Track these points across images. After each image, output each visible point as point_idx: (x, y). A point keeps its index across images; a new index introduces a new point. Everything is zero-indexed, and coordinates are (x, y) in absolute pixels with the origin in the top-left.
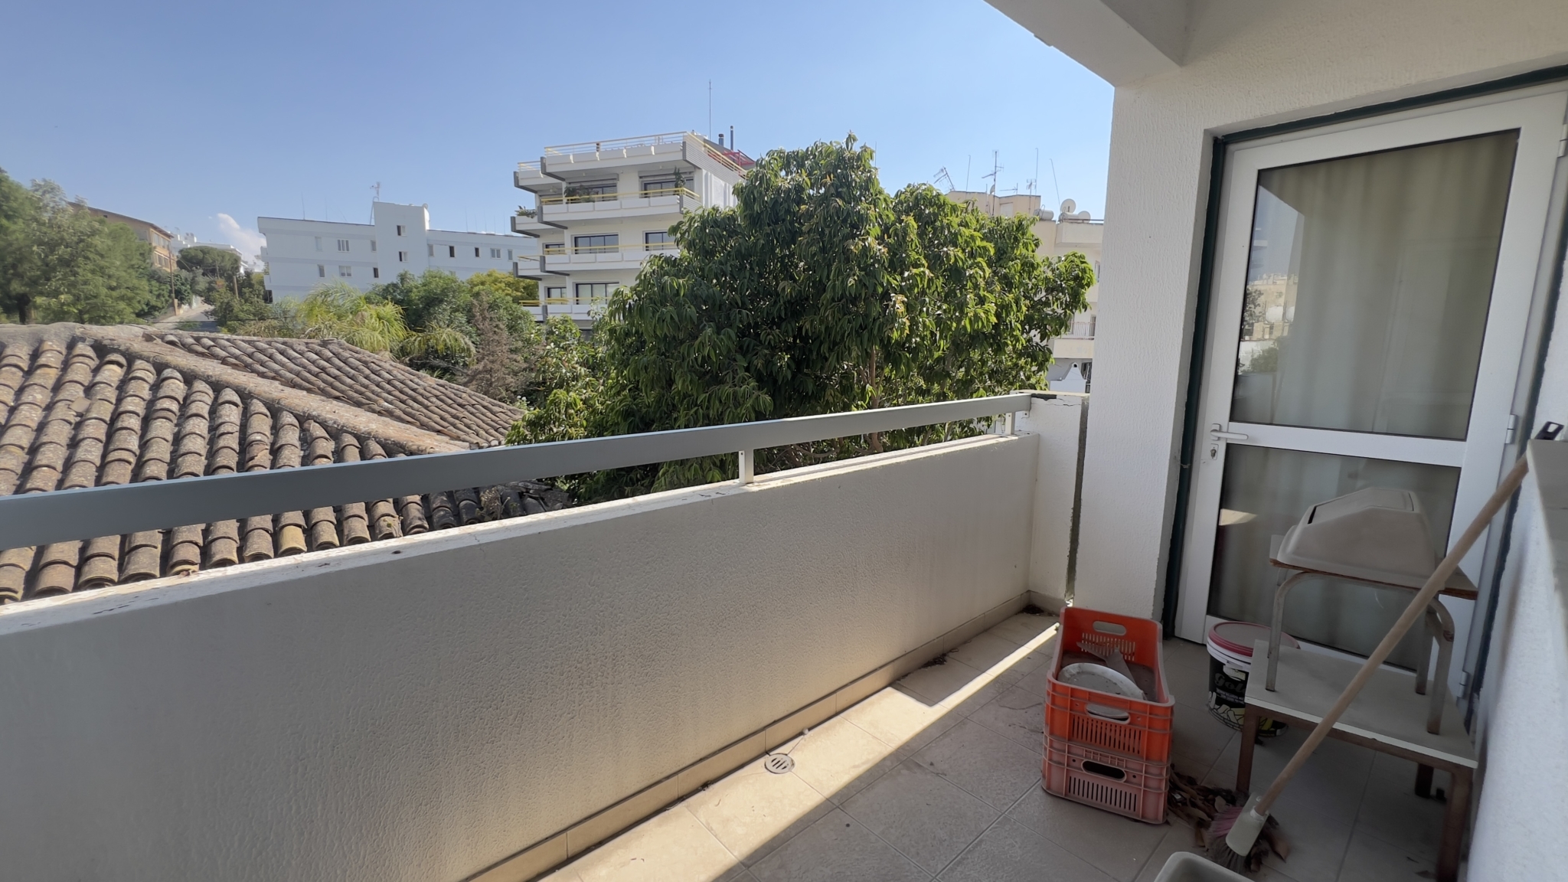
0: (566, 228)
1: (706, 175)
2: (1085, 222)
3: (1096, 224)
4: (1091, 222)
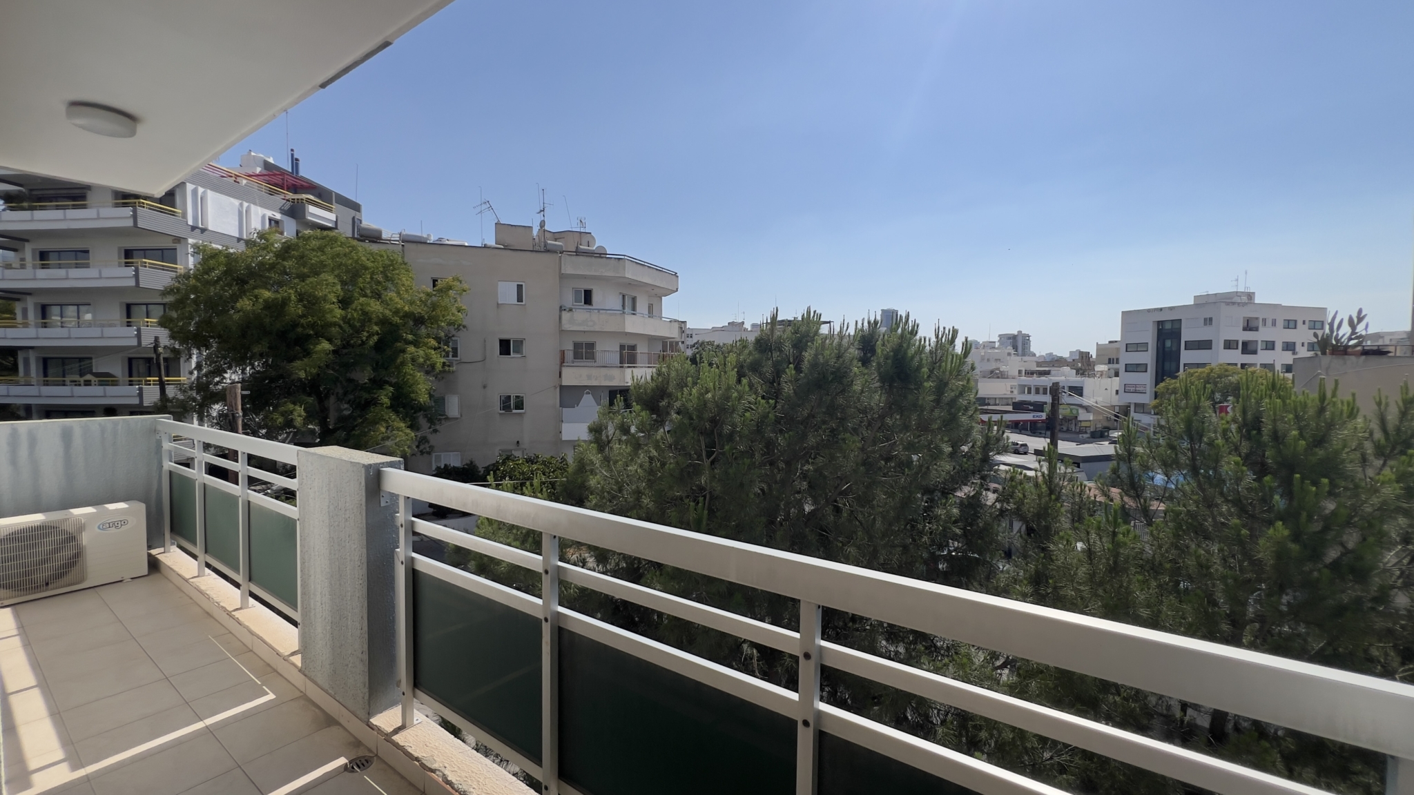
0: (27, 241)
1: (195, 192)
2: (602, 256)
3: (615, 258)
4: (608, 256)
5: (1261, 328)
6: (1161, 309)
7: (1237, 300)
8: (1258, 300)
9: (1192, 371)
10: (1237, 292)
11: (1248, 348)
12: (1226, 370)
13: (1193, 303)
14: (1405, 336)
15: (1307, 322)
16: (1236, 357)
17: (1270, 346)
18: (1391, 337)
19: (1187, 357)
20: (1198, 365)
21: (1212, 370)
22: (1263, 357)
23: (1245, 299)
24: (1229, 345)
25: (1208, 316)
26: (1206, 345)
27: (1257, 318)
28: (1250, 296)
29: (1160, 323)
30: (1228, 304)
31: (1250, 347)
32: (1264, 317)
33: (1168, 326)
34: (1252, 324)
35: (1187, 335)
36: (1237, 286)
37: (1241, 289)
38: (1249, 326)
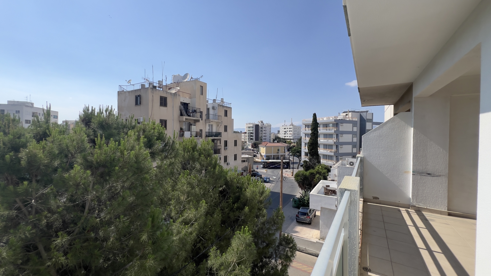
7: (27, 105)
8: (35, 106)
10: (27, 102)
13: (7, 104)
14: (74, 122)
15: (53, 116)
18: (71, 122)
23: (30, 105)
24: (27, 122)
25: (18, 110)
27: (37, 113)
28: (32, 104)
30: (25, 106)
32: (39, 113)
36: (27, 99)
37: (29, 101)
38: (34, 115)
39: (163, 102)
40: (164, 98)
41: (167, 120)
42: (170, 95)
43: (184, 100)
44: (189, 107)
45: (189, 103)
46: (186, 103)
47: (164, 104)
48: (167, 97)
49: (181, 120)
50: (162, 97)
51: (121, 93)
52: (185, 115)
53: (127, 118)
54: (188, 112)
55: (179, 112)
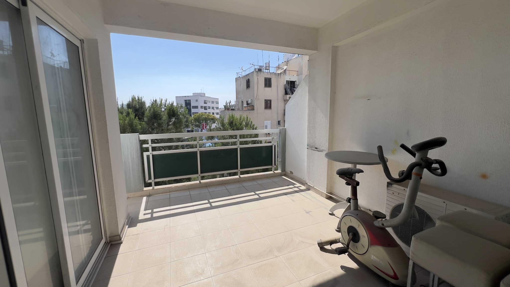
5: (207, 103)
6: (186, 96)
7: (202, 95)
8: (206, 95)
9: (196, 114)
11: (205, 108)
12: (203, 114)
13: (192, 95)
15: (216, 102)
16: (203, 111)
17: (209, 108)
19: (193, 110)
20: (196, 113)
21: (200, 114)
22: (208, 111)
23: (203, 95)
24: (202, 107)
25: (197, 99)
26: (196, 107)
27: (207, 100)
28: (204, 94)
29: (186, 100)
30: (201, 96)
31: (206, 108)
33: (188, 102)
34: (206, 102)
35: (192, 104)
37: (203, 92)
38: (205, 103)
39: (268, 83)
40: (268, 79)
41: (271, 100)
42: (274, 75)
43: (290, 79)
44: (295, 85)
45: (296, 81)
46: (293, 81)
47: (269, 85)
48: (271, 78)
49: (285, 99)
50: (267, 78)
51: (238, 79)
52: (290, 94)
53: (242, 100)
54: (292, 90)
55: (283, 91)
